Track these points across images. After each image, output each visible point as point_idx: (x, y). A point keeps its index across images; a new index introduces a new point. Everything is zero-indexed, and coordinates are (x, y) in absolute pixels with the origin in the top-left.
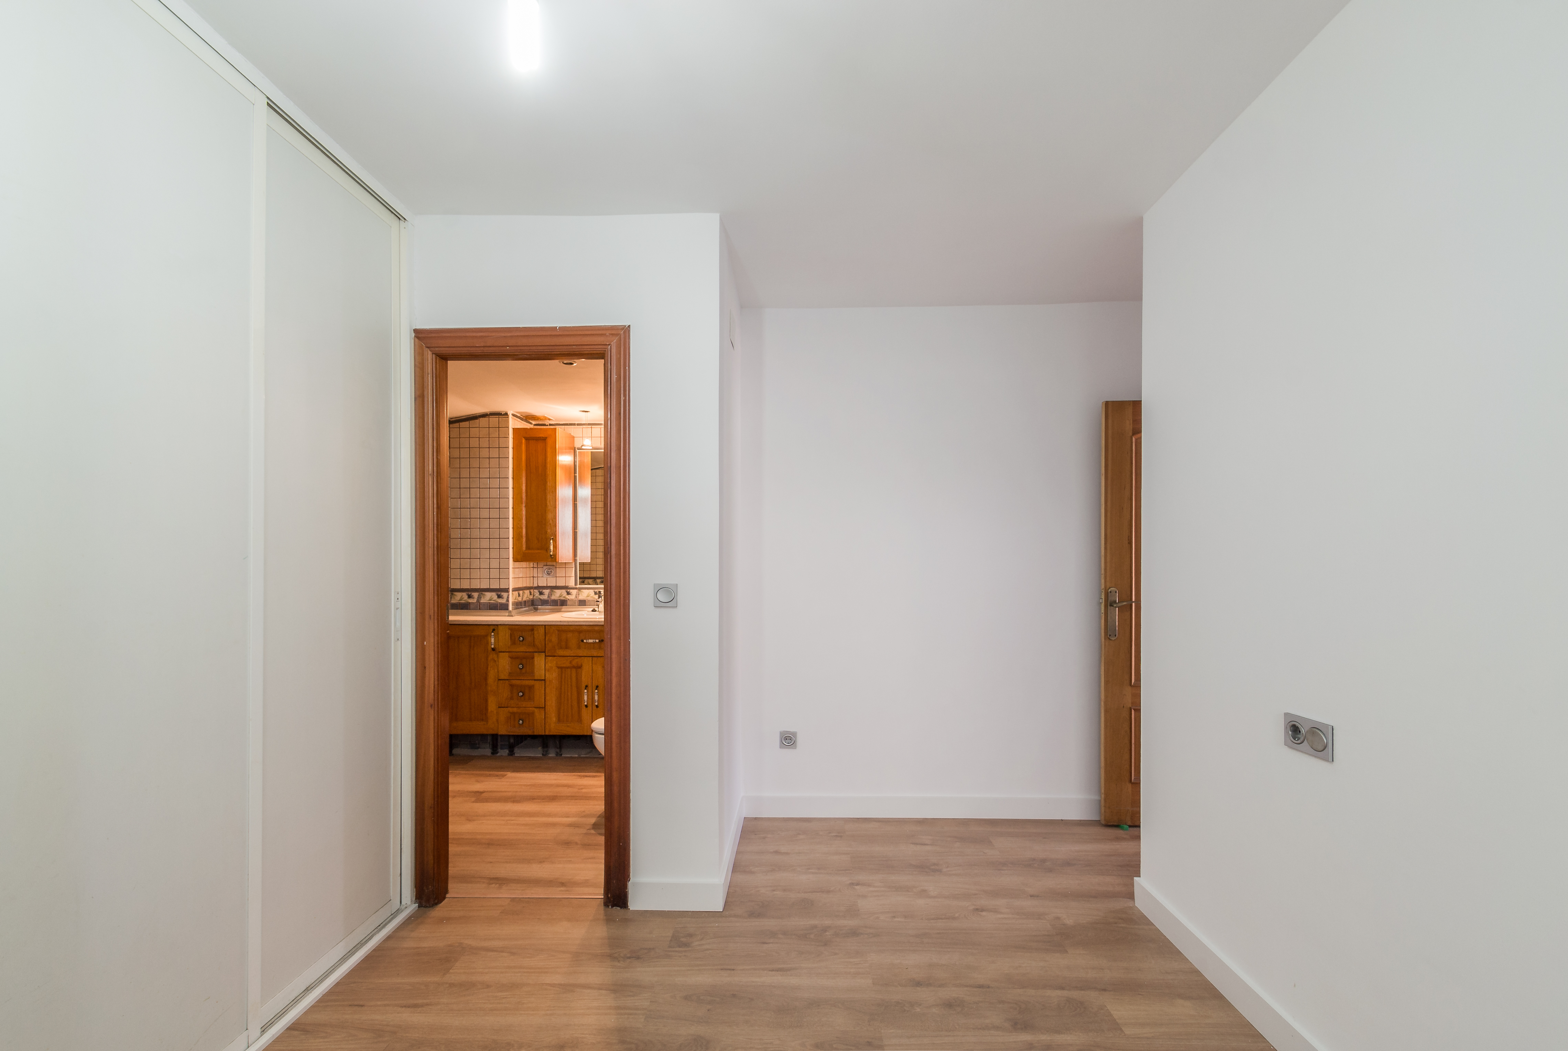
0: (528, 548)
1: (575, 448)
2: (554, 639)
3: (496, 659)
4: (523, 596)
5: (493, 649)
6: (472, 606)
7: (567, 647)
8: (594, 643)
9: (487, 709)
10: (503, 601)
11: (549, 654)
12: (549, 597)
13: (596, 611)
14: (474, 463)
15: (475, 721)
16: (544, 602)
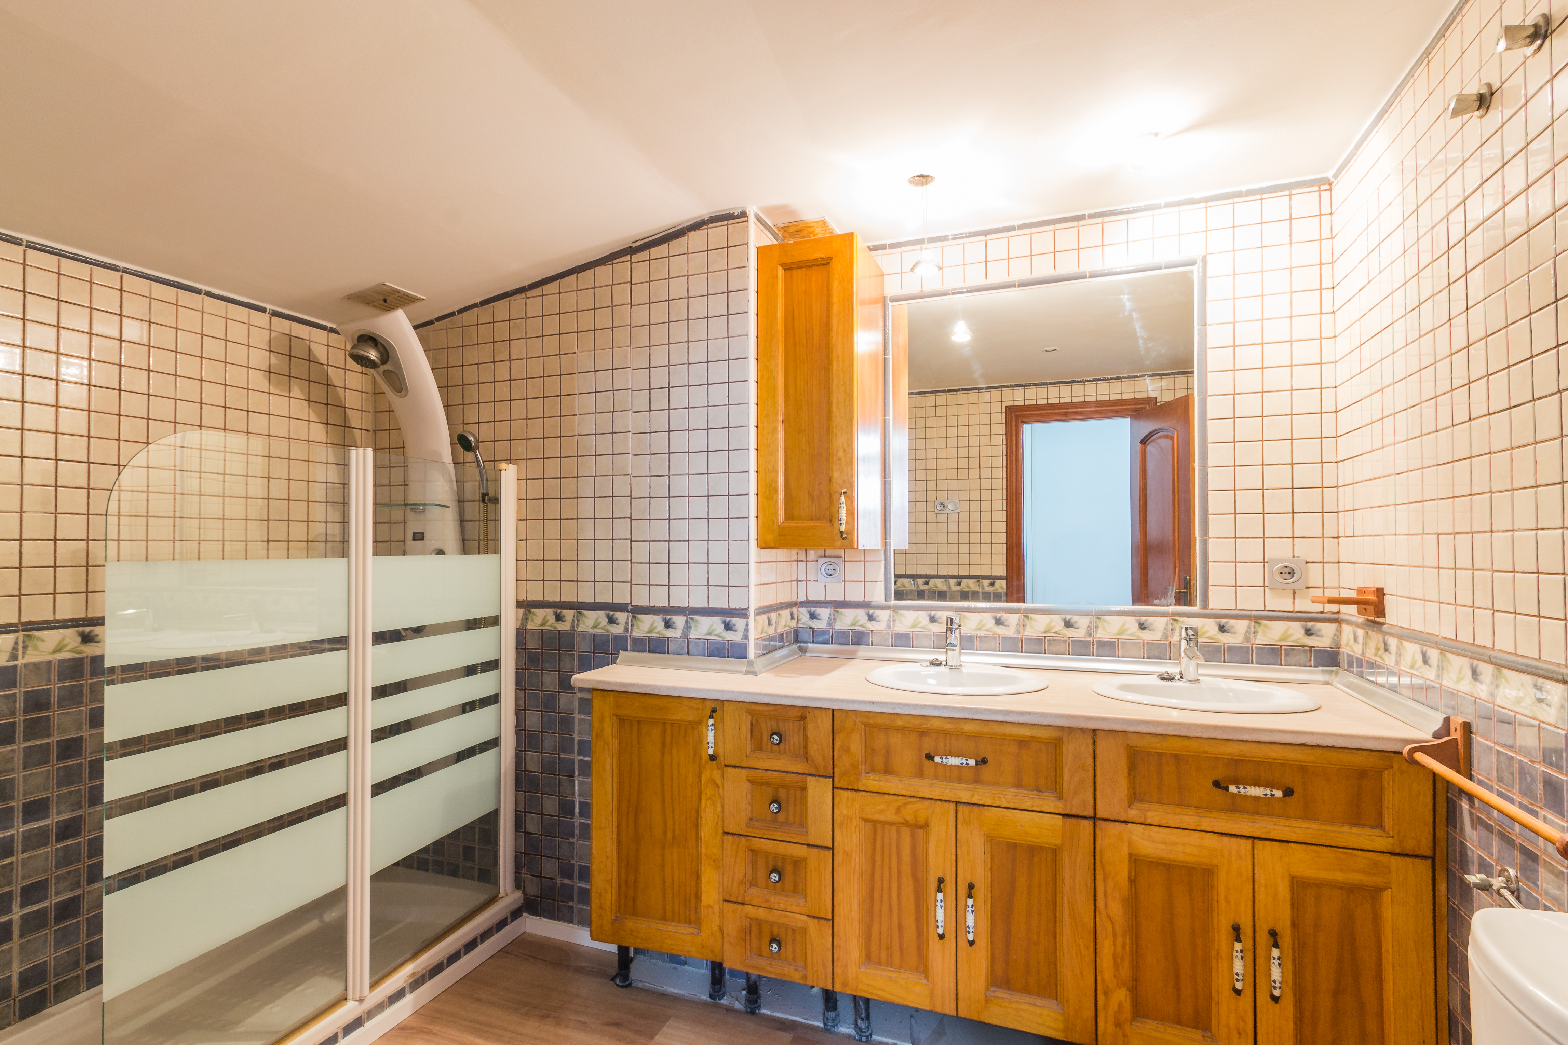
0: (789, 516)
1: (884, 298)
2: (856, 745)
3: (719, 782)
4: (777, 623)
5: (713, 758)
6: (672, 646)
7: (888, 770)
8: (960, 767)
9: (698, 897)
10: (734, 637)
11: (843, 784)
12: (829, 624)
13: (940, 664)
14: (679, 332)
15: (673, 921)
16: (818, 636)
